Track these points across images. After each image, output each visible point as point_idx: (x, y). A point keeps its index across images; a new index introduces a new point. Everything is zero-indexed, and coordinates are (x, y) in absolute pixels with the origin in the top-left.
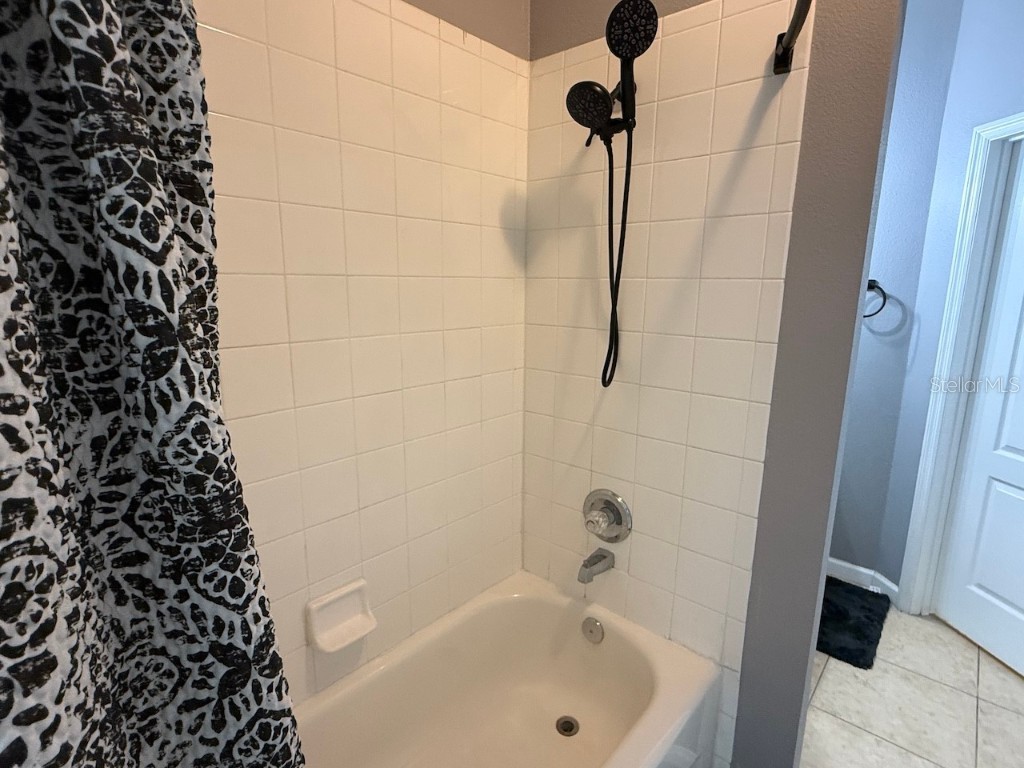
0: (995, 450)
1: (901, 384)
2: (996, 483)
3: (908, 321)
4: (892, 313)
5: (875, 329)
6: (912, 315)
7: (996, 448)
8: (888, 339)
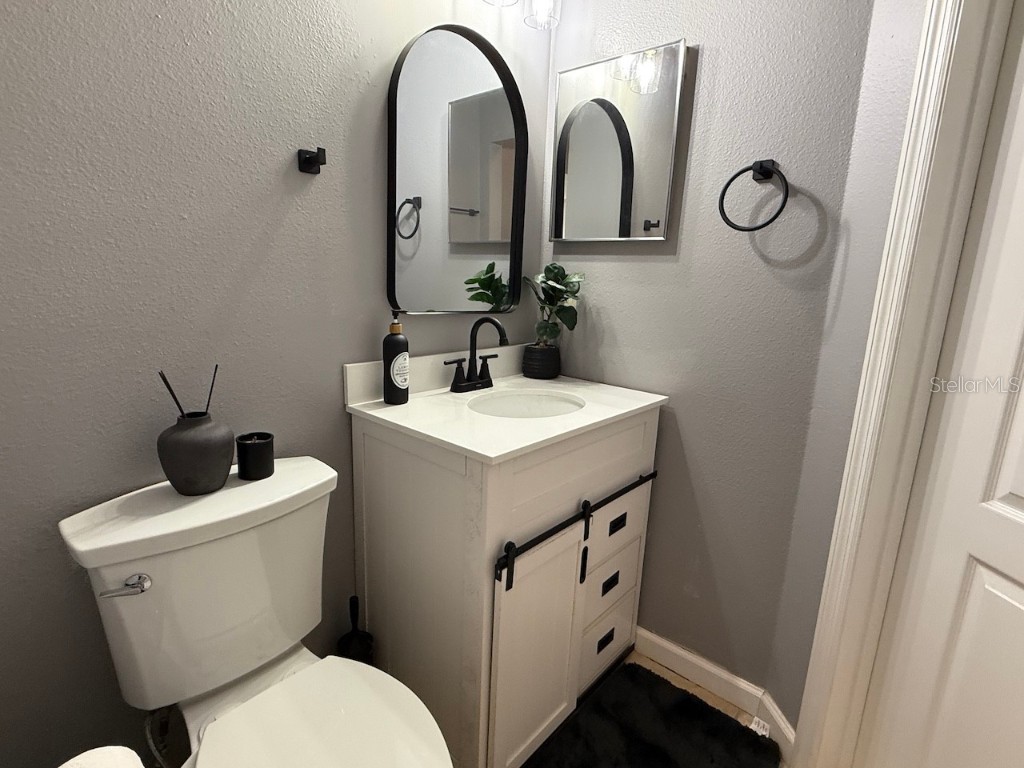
0: (983, 501)
1: (812, 365)
2: (981, 569)
3: (829, 237)
4: (798, 222)
5: (772, 256)
6: (837, 222)
7: (987, 496)
8: (792, 273)
